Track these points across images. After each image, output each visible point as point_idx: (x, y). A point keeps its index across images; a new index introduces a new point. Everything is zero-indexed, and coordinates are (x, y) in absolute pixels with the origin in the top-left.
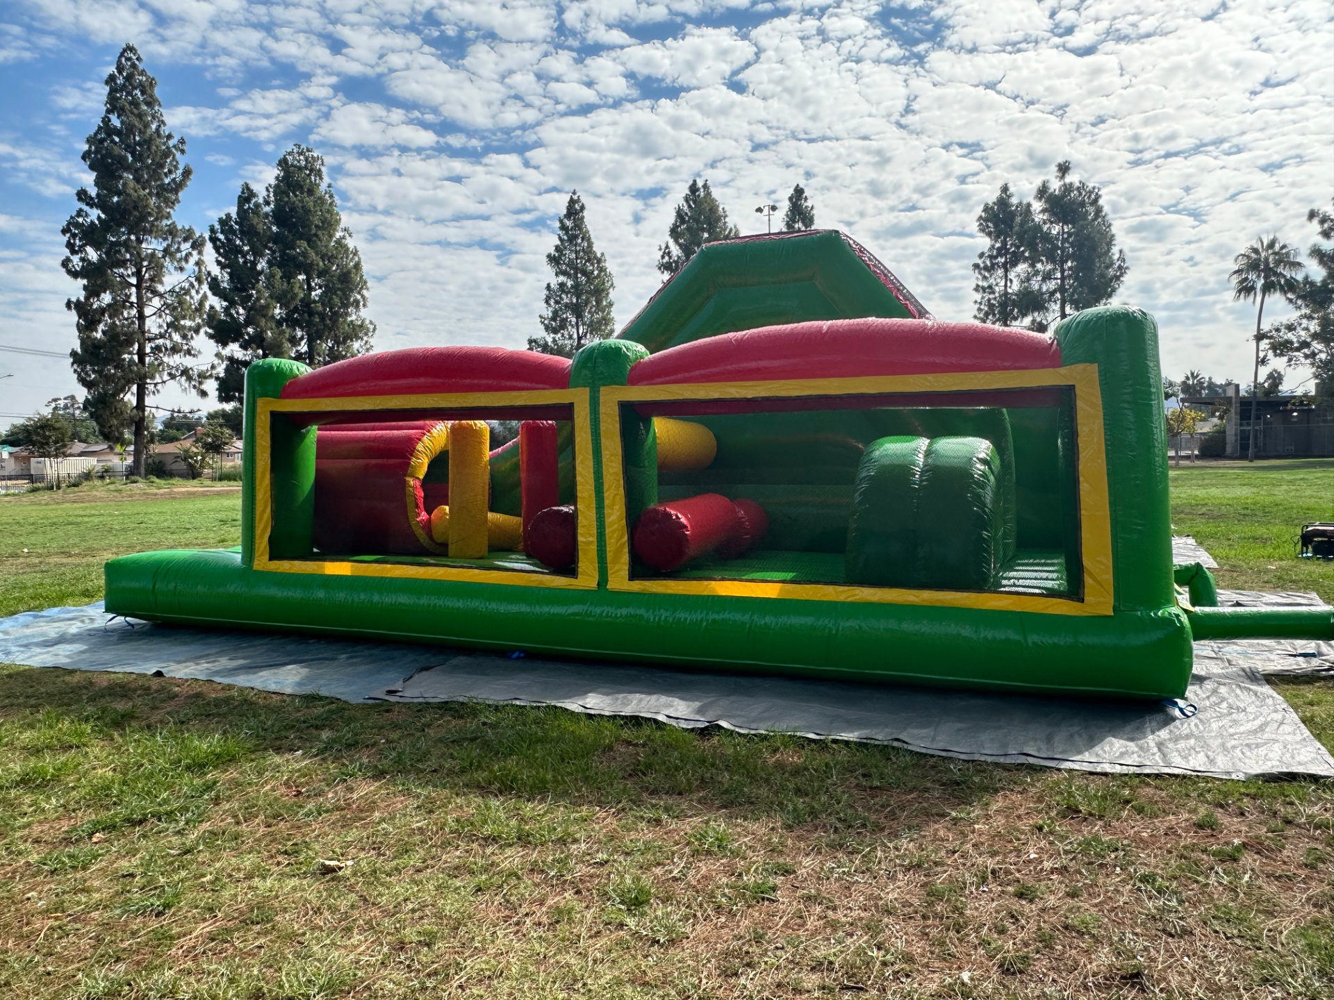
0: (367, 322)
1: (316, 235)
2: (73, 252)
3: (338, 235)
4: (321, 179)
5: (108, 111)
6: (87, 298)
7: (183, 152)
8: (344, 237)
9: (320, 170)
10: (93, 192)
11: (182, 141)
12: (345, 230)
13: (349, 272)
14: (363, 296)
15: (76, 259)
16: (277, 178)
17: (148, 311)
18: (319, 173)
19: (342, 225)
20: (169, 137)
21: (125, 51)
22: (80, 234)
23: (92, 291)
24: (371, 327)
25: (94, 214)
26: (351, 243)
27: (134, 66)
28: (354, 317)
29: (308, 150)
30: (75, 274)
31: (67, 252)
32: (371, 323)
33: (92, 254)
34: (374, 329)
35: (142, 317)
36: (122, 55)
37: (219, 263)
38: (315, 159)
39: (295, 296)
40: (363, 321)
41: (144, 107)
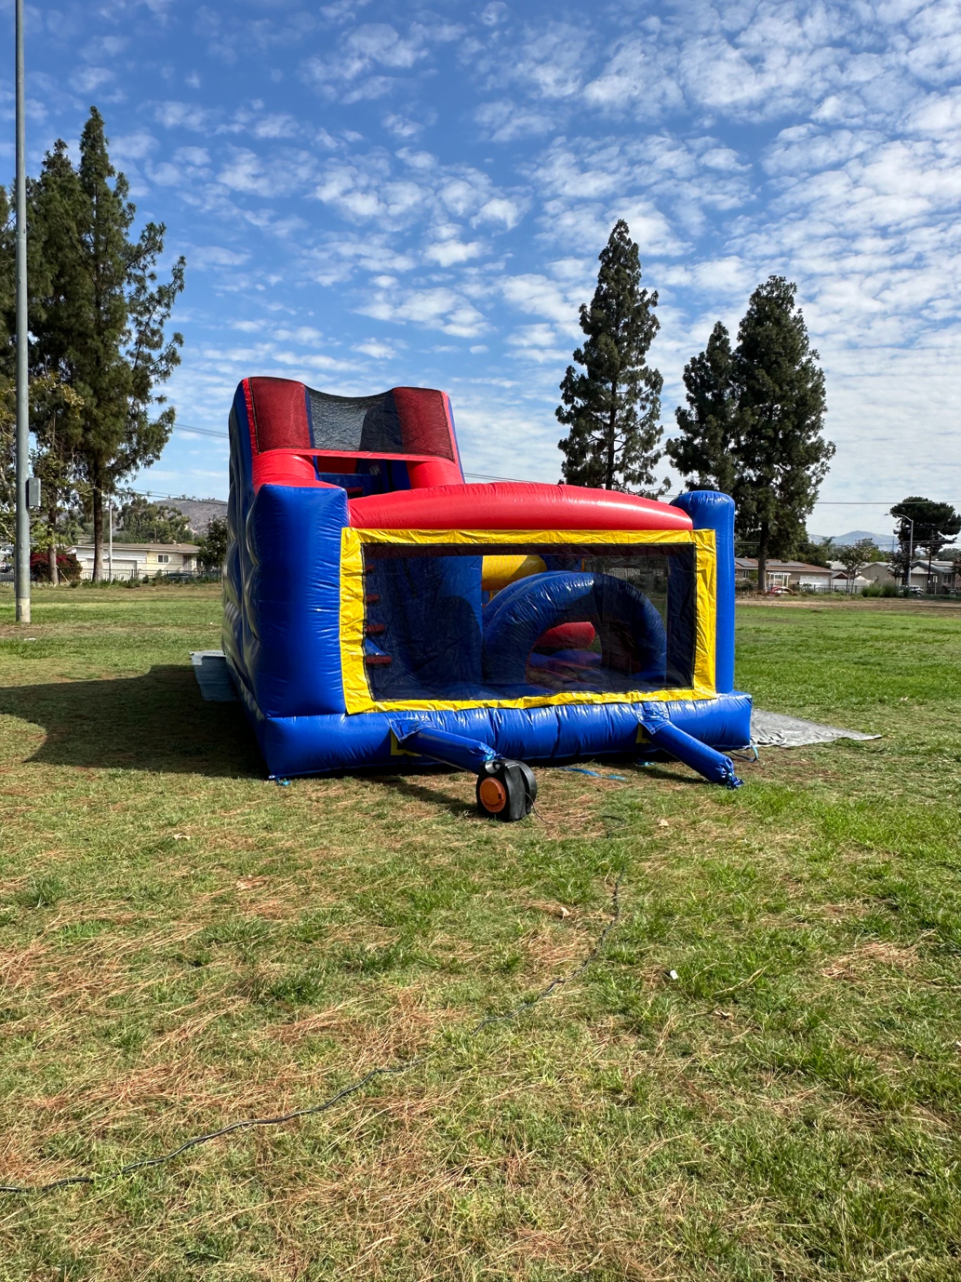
0: (826, 444)
1: (776, 362)
2: (567, 402)
3: (804, 359)
4: (792, 305)
5: (600, 281)
6: (572, 438)
7: (655, 304)
8: (809, 361)
9: (791, 297)
10: (583, 350)
11: (656, 295)
12: (814, 353)
13: (806, 395)
14: (818, 418)
15: (567, 408)
16: (749, 313)
17: (617, 445)
18: (791, 301)
19: (810, 349)
20: (645, 293)
21: (617, 226)
22: (571, 387)
23: (576, 432)
24: (831, 448)
25: (582, 370)
26: (817, 364)
27: (622, 238)
28: (814, 439)
29: (782, 280)
30: (563, 419)
31: (562, 403)
32: (830, 444)
33: (579, 402)
34: (834, 451)
35: (611, 453)
36: (614, 231)
37: (689, 398)
38: (788, 287)
39: (746, 424)
40: (821, 441)
41: (628, 271)
